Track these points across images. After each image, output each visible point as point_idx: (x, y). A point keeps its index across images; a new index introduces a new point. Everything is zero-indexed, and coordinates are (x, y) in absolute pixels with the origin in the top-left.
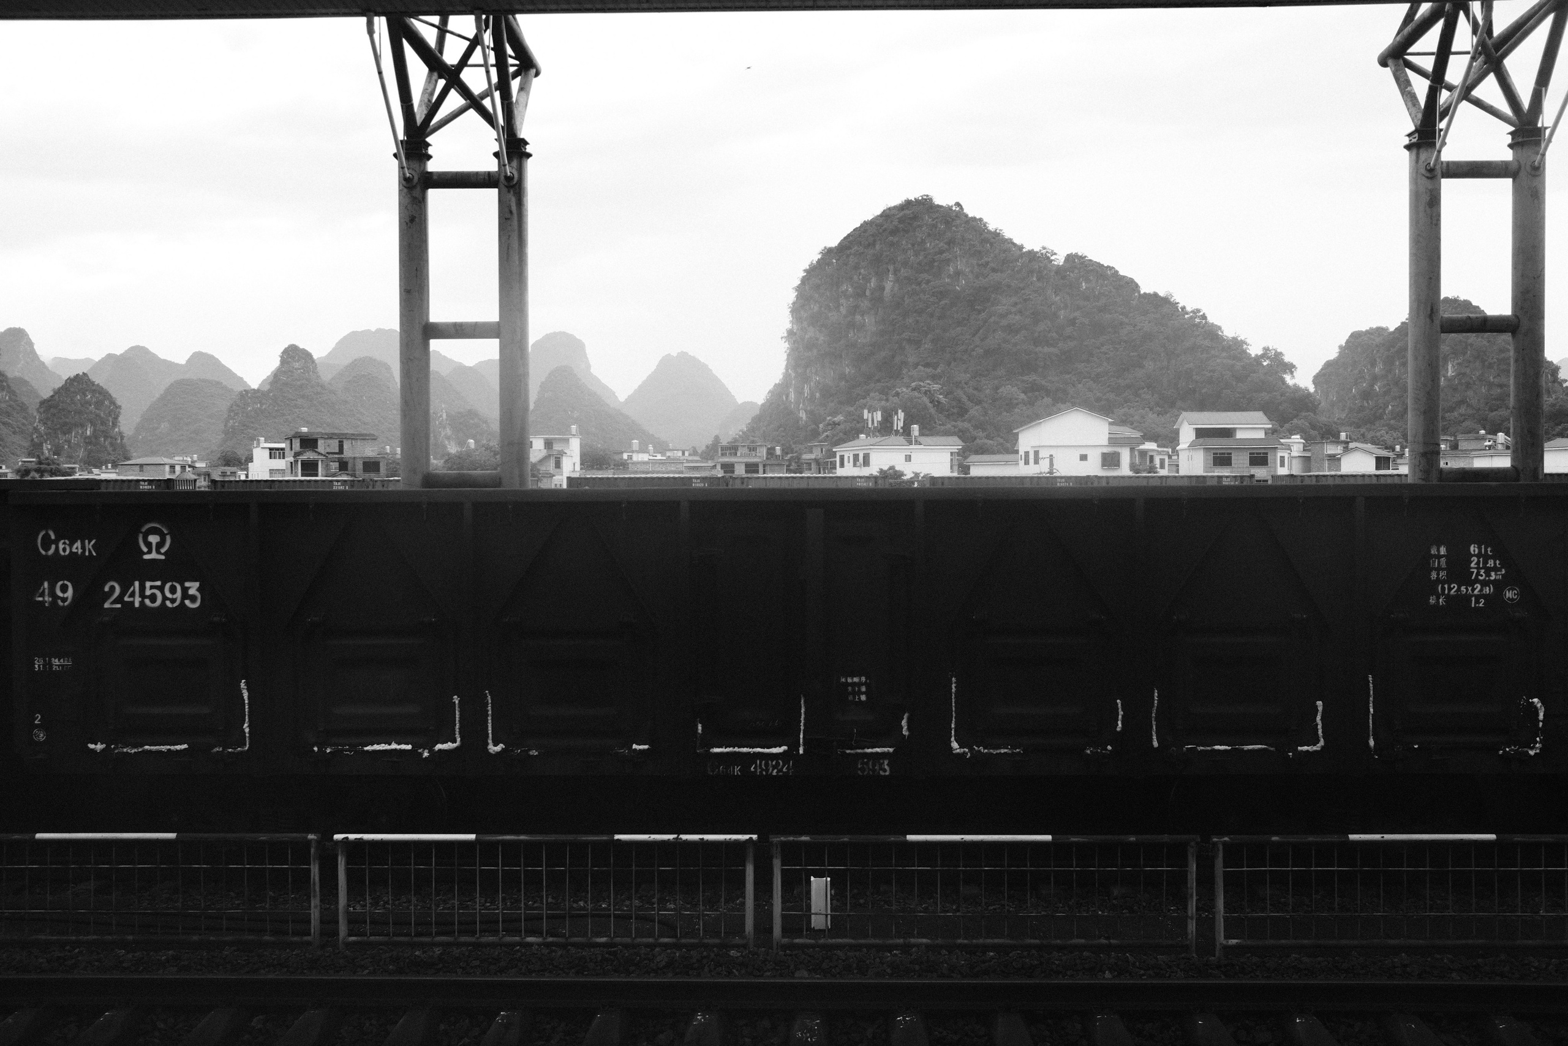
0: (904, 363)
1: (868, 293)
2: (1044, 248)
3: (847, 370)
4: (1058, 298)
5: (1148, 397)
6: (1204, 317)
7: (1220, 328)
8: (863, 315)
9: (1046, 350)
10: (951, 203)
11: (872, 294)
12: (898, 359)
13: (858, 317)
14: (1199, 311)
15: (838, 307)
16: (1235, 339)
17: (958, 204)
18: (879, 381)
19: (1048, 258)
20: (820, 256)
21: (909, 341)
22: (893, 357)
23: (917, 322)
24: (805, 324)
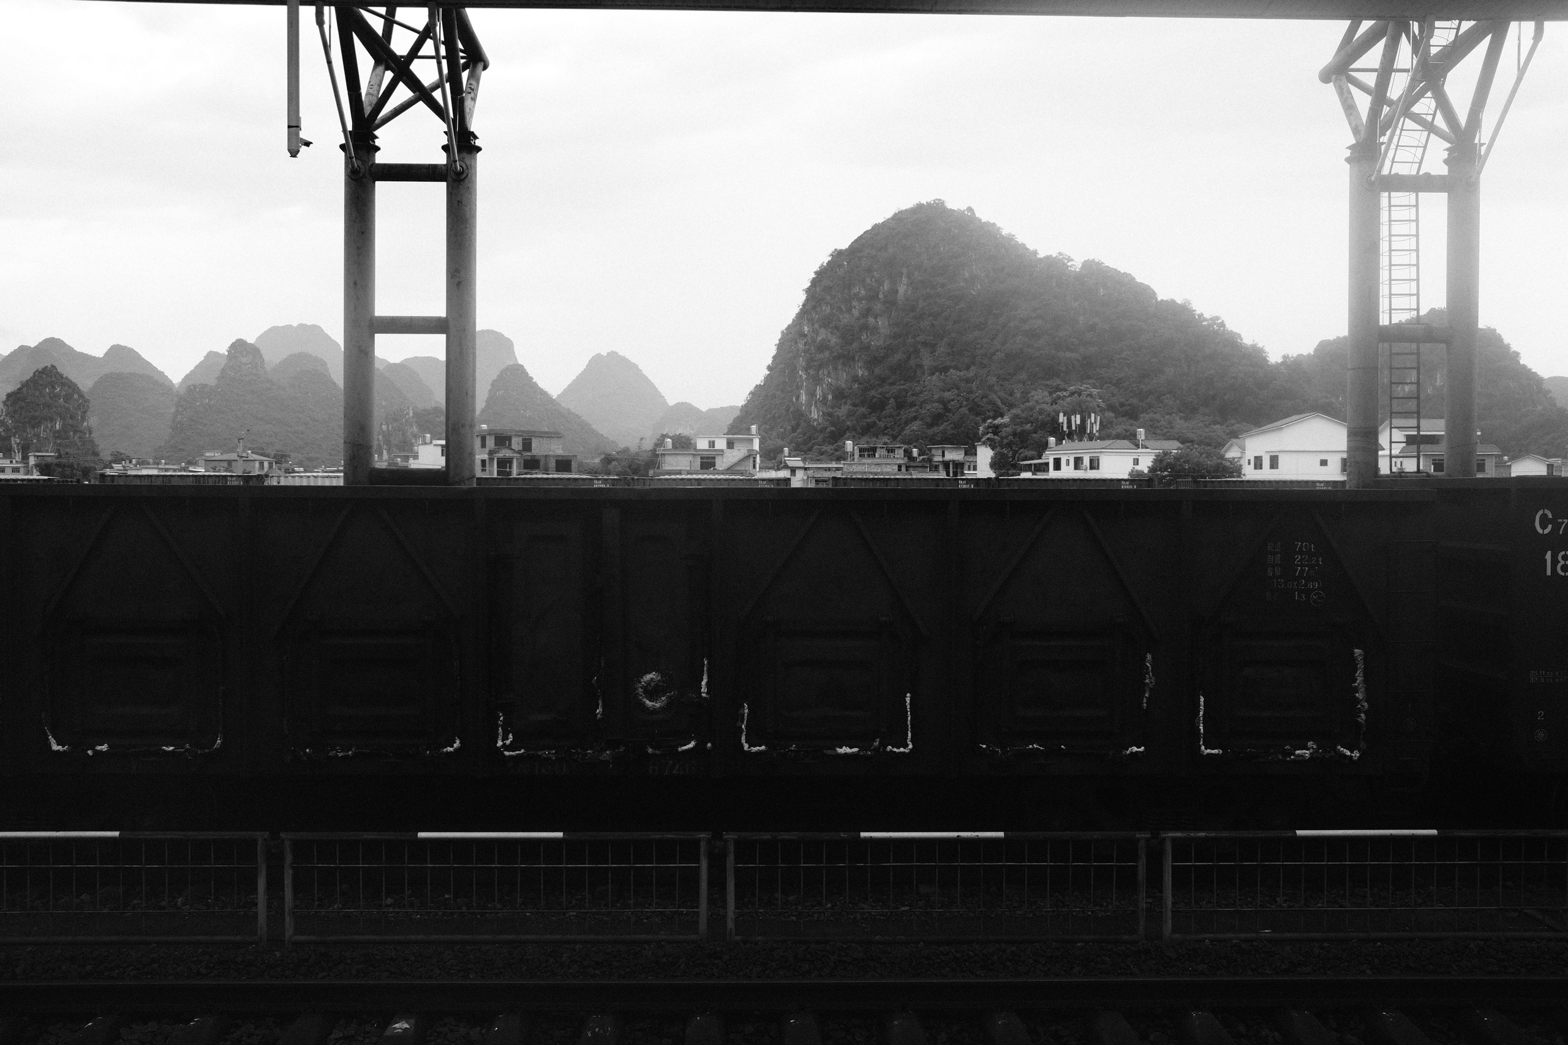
0: (920, 366)
1: (881, 296)
2: (1060, 254)
3: (860, 373)
4: (1077, 303)
5: (1171, 403)
6: (1223, 324)
7: (1239, 335)
8: (876, 318)
9: (1068, 355)
10: (963, 207)
11: (885, 297)
12: (912, 363)
13: (871, 320)
14: (1217, 318)
15: (849, 310)
16: (1254, 346)
17: (970, 209)
18: (893, 384)
19: (1064, 264)
20: (830, 259)
21: (925, 344)
22: (909, 358)
23: (933, 325)
24: (816, 326)
